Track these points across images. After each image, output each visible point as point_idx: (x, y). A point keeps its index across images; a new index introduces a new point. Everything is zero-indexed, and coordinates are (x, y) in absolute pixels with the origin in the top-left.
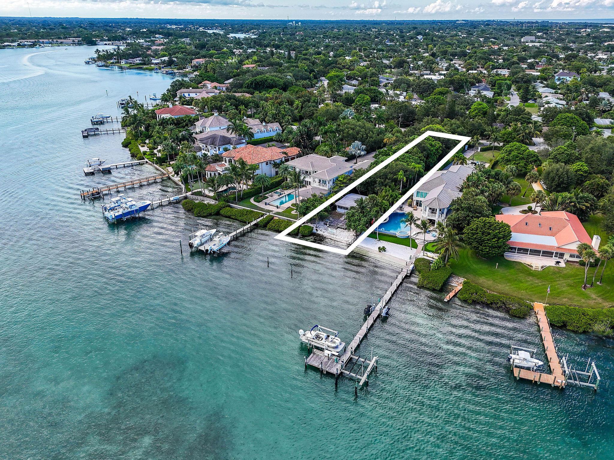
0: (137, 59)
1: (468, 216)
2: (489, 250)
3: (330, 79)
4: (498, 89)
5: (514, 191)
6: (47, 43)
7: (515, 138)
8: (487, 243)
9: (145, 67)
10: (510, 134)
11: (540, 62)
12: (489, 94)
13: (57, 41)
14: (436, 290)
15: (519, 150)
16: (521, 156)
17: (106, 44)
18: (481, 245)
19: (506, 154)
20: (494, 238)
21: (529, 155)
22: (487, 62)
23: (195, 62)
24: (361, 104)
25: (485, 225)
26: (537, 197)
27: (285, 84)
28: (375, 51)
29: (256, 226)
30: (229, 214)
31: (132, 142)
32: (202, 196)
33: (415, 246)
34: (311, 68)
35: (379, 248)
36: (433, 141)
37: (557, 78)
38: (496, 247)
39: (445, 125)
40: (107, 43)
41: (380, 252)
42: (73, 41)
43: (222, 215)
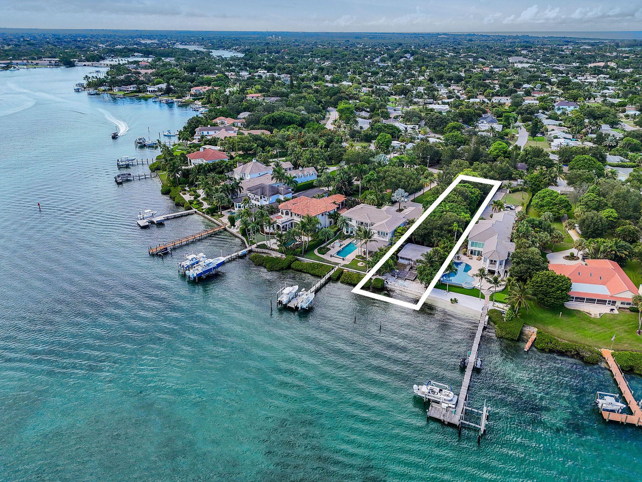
0: (131, 86)
1: (529, 269)
2: (554, 301)
3: (341, 111)
4: (505, 121)
5: (557, 239)
6: (21, 64)
7: (542, 181)
8: (553, 295)
9: (141, 95)
10: (537, 177)
11: (535, 87)
12: (498, 127)
13: (32, 62)
14: (515, 340)
15: (552, 196)
16: (554, 201)
17: (85, 65)
18: (546, 297)
19: (540, 200)
20: (558, 290)
21: (561, 201)
22: (486, 90)
23: (193, 91)
24: (383, 143)
25: (548, 278)
26: (579, 245)
27: (302, 120)
28: (370, 74)
29: (330, 280)
30: (300, 268)
31: (172, 188)
32: (267, 249)
33: (483, 297)
34: (319, 99)
35: (451, 300)
36: (473, 188)
37: (556, 107)
38: (560, 298)
40: (87, 63)
41: (453, 303)
42: (50, 62)
43: (293, 269)
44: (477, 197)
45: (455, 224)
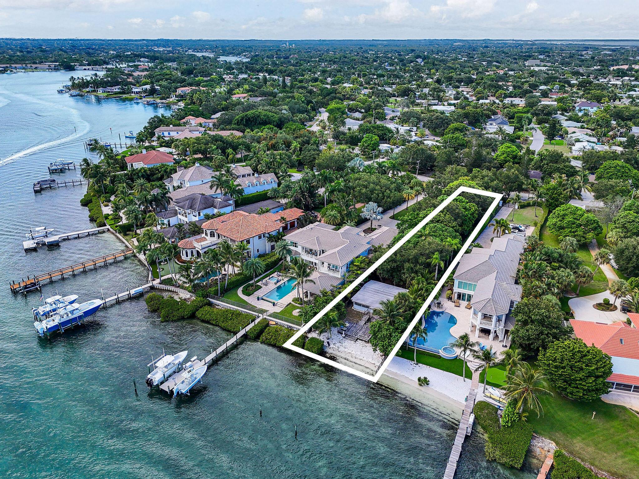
0: (116, 87)
1: (542, 333)
2: (583, 394)
3: (331, 112)
4: (517, 123)
5: (584, 279)
6: (21, 69)
7: (561, 194)
8: (581, 384)
9: (124, 96)
10: (554, 189)
11: (553, 89)
12: (509, 129)
14: (517, 469)
15: (575, 214)
16: (578, 222)
17: (85, 69)
18: (570, 385)
19: (558, 219)
20: (589, 377)
21: (587, 221)
22: (498, 90)
23: (179, 91)
24: (368, 146)
25: (573, 354)
26: (618, 290)
27: (280, 119)
28: (375, 77)
29: (245, 337)
30: (207, 317)
33: (469, 375)
34: (309, 99)
35: (419, 379)
36: (467, 203)
37: (577, 108)
38: (593, 390)
39: (476, 177)
41: (421, 385)
42: (49, 66)
43: (198, 319)
44: (472, 214)
45: (436, 255)
